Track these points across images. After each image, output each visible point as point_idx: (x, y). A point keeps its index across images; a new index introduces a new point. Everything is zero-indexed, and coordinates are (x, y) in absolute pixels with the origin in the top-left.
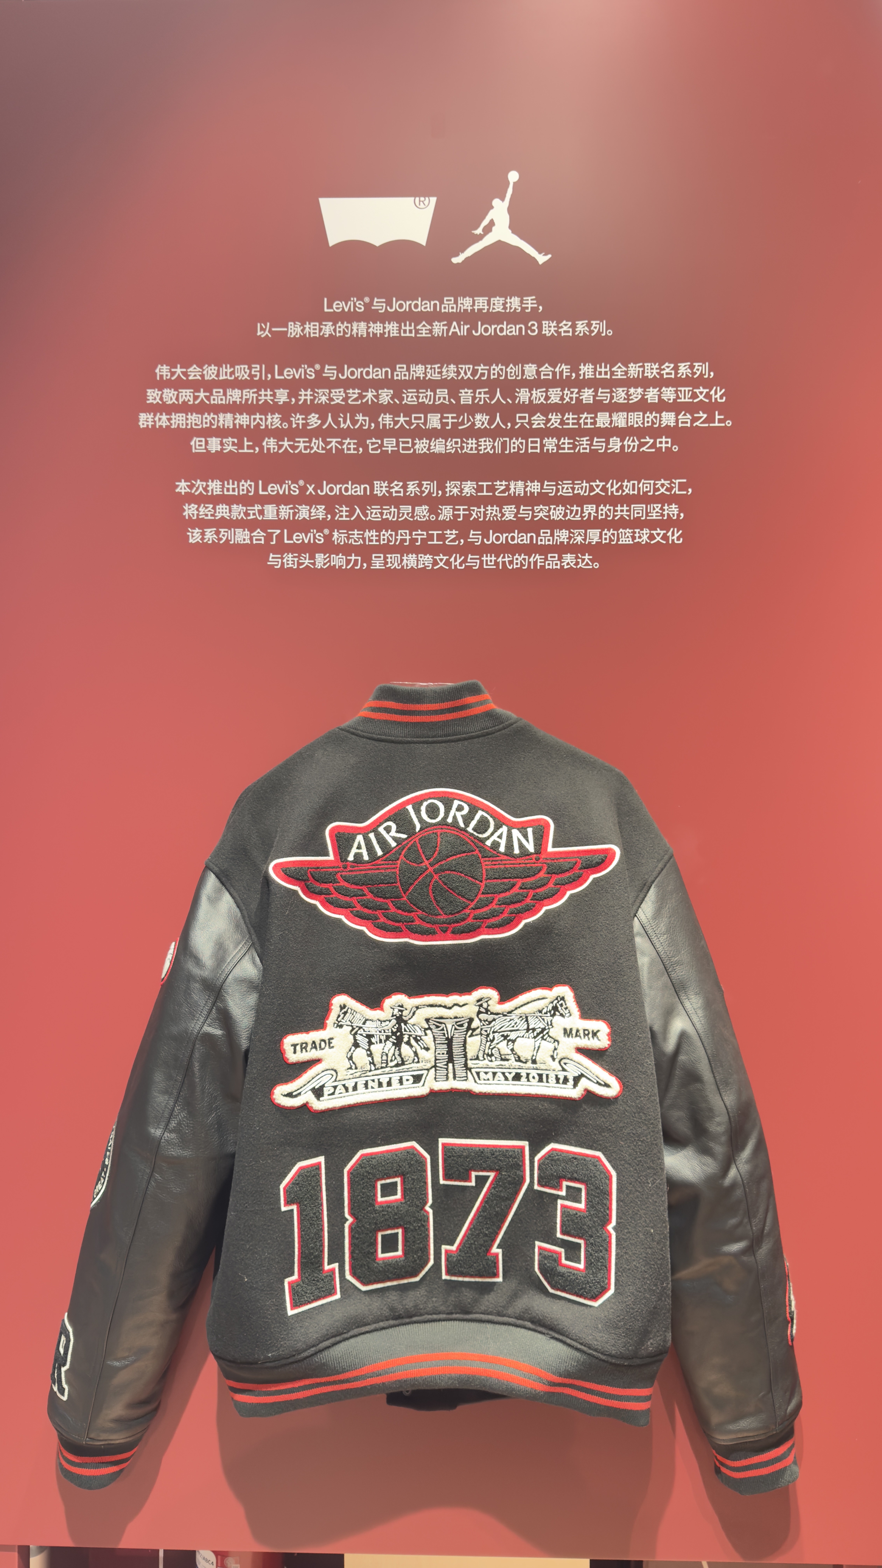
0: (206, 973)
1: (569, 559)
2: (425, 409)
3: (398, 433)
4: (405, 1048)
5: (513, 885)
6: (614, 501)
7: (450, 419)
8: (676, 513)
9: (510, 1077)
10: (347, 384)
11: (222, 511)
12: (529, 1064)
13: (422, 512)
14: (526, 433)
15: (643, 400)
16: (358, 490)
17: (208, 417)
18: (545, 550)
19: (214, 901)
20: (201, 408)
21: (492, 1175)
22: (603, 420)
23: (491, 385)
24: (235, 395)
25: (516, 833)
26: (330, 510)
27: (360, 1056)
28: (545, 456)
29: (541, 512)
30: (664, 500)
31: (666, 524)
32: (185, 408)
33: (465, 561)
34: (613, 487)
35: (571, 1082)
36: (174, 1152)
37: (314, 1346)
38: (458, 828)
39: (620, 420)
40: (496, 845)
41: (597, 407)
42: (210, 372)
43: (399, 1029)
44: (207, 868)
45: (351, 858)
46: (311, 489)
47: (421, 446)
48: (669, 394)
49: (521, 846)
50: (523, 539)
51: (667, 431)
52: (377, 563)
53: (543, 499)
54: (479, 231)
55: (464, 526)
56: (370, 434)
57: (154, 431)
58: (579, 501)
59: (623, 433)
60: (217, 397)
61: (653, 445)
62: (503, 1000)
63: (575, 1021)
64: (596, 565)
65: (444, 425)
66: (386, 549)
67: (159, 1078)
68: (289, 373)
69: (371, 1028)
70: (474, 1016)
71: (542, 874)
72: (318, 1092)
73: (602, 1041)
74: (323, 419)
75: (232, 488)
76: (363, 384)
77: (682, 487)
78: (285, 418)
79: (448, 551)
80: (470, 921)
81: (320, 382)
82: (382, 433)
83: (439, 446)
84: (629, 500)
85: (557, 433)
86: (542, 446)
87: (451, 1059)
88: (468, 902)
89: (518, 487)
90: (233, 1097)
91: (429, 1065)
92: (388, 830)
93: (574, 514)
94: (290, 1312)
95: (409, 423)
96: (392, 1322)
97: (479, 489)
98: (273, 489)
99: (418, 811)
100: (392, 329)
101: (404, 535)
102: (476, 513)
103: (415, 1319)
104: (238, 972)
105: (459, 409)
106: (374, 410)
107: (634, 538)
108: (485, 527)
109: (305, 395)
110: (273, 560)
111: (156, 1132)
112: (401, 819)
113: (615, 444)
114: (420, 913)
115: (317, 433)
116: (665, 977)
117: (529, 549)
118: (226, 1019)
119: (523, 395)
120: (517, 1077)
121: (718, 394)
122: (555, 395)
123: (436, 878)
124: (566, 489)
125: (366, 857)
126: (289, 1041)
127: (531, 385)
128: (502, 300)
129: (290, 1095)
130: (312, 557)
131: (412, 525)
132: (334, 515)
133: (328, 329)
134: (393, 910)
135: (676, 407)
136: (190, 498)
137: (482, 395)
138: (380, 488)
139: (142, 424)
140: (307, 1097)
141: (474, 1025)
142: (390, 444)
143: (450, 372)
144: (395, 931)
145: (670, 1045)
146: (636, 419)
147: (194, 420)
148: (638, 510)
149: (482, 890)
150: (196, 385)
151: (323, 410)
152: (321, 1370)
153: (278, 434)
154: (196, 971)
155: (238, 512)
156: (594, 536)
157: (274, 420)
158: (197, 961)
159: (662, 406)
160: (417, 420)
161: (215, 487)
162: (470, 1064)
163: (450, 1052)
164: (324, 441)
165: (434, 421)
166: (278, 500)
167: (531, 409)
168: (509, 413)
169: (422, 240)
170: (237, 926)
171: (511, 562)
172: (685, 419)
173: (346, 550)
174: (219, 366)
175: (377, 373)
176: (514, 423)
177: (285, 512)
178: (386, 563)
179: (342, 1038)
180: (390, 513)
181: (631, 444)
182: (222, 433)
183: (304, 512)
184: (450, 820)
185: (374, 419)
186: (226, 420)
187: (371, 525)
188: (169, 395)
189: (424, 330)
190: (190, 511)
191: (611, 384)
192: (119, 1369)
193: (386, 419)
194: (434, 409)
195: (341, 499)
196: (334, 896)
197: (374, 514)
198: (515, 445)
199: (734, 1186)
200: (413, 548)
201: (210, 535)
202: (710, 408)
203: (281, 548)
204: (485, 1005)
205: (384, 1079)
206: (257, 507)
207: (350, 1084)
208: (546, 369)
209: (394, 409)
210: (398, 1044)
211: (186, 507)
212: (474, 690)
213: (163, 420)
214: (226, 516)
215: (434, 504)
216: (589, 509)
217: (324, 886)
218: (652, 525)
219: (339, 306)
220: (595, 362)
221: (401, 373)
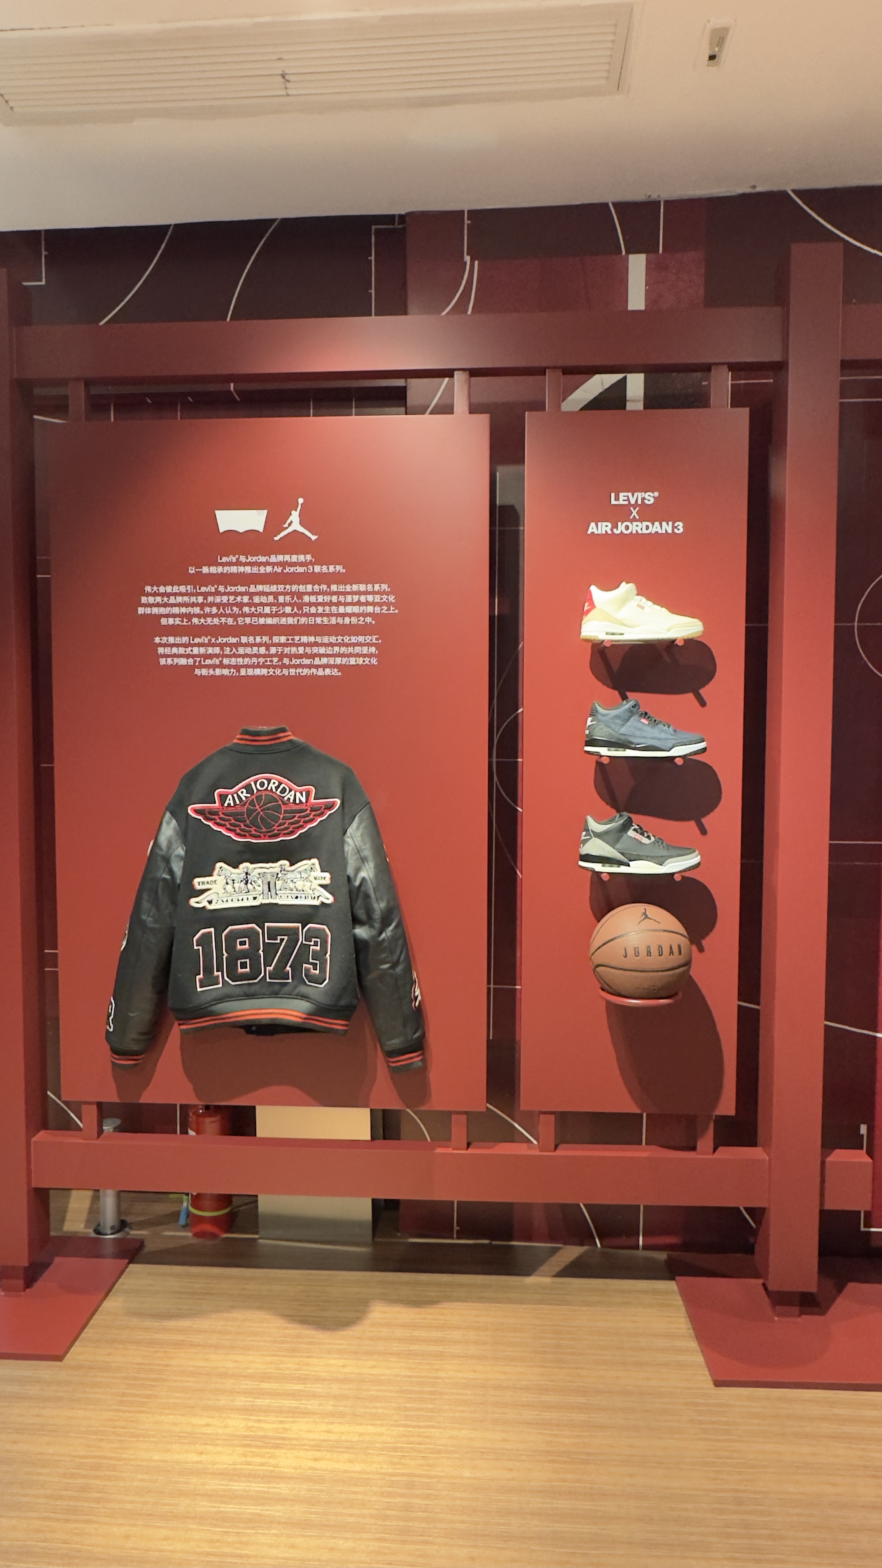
0: (164, 853)
1: (328, 671)
2: (263, 605)
3: (251, 615)
4: (249, 885)
5: (295, 816)
6: (347, 645)
7: (274, 609)
8: (374, 651)
9: (294, 897)
10: (229, 594)
11: (175, 650)
12: (302, 892)
13: (263, 650)
14: (308, 615)
15: (359, 600)
16: (234, 640)
17: (168, 609)
18: (317, 667)
19: (168, 823)
20: (165, 605)
21: (286, 938)
22: (342, 610)
23: (292, 594)
24: (180, 599)
25: (298, 794)
26: (222, 649)
27: (229, 888)
28: (316, 625)
29: (315, 650)
30: (368, 645)
31: (370, 656)
32: (158, 605)
33: (282, 671)
34: (346, 639)
35: (316, 898)
36: (152, 925)
37: (208, 1003)
38: (273, 792)
39: (349, 609)
40: (289, 799)
41: (338, 604)
42: (169, 589)
43: (247, 877)
44: (167, 809)
45: (226, 805)
46: (213, 640)
47: (262, 621)
48: (370, 598)
49: (300, 800)
50: (307, 662)
51: (369, 615)
52: (243, 672)
53: (316, 644)
54: (286, 525)
55: (281, 656)
56: (239, 615)
57: (145, 615)
58: (332, 645)
59: (350, 615)
60: (172, 600)
61: (364, 621)
62: (291, 865)
63: (318, 873)
64: (340, 674)
65: (271, 612)
66: (247, 666)
67: (145, 896)
68: (203, 589)
69: (234, 877)
70: (279, 872)
71: (308, 812)
72: (210, 902)
73: (327, 881)
74: (219, 609)
75: (178, 640)
76: (236, 594)
77: (377, 639)
78: (202, 609)
79: (274, 667)
80: (276, 832)
81: (217, 593)
82: (245, 615)
83: (269, 621)
84: (354, 645)
85: (322, 615)
86: (315, 621)
87: (270, 891)
88: (274, 823)
89: (304, 639)
90: (174, 903)
91: (260, 893)
92: (242, 792)
93: (329, 651)
94: (199, 989)
95: (256, 611)
96: (244, 998)
97: (288, 640)
98: (197, 640)
99: (256, 785)
100: (248, 569)
101: (254, 660)
102: (287, 650)
103: (256, 997)
104: (176, 853)
105: (278, 605)
106: (241, 605)
107: (356, 662)
108: (290, 656)
109: (210, 599)
110: (197, 672)
111: (144, 917)
112: (248, 788)
113: (347, 620)
114: (254, 828)
115: (216, 615)
116: (358, 855)
117: (310, 667)
118: (171, 872)
119: (306, 599)
120: (297, 897)
121: (392, 598)
122: (320, 599)
123: (262, 813)
124: (326, 640)
125: (232, 804)
126: (196, 880)
127: (309, 594)
128: (296, 556)
129: (197, 902)
130: (214, 670)
131: (258, 656)
132: (223, 651)
133: (220, 569)
134: (243, 827)
135: (374, 604)
136: (161, 645)
137: (288, 598)
138: (244, 639)
139: (139, 613)
140: (204, 903)
141: (279, 876)
142: (248, 620)
143: (274, 588)
144: (244, 836)
145: (357, 883)
146: (356, 609)
147: (163, 611)
148: (358, 649)
149: (281, 818)
150: (162, 595)
151: (218, 605)
152: (211, 1014)
153: (199, 616)
154: (160, 852)
155: (181, 650)
156: (338, 661)
157: (197, 610)
158: (161, 849)
159: (367, 604)
160: (260, 609)
161: (171, 640)
162: (278, 892)
163: (269, 888)
164: (219, 619)
165: (267, 610)
166: (199, 645)
167: (310, 604)
168: (300, 606)
169: (261, 529)
170: (178, 834)
171: (302, 672)
172: (377, 610)
173: (229, 667)
174: (173, 586)
175: (242, 589)
176: (303, 611)
177: (202, 650)
178: (247, 673)
179: (221, 880)
180: (248, 650)
181: (354, 620)
182: (174, 616)
183: (210, 650)
184: (269, 788)
185: (241, 609)
186: (176, 610)
187: (240, 656)
188: (151, 600)
189: (262, 570)
190: (161, 650)
191: (345, 594)
192: (133, 1017)
193: (246, 609)
194: (267, 605)
195: (226, 644)
196: (218, 821)
197: (241, 651)
198: (303, 620)
199: (384, 940)
200: (258, 666)
201: (169, 661)
202: (388, 604)
203: (201, 667)
204: (283, 868)
205: (240, 898)
206: (190, 649)
207: (225, 900)
208: (316, 587)
209: (249, 605)
210: (246, 883)
211: (159, 649)
212: (283, 730)
213: (148, 611)
214: (177, 653)
215: (267, 646)
216: (336, 649)
217: (213, 817)
218: (364, 656)
219: (224, 559)
220: (338, 584)
221: (252, 589)
